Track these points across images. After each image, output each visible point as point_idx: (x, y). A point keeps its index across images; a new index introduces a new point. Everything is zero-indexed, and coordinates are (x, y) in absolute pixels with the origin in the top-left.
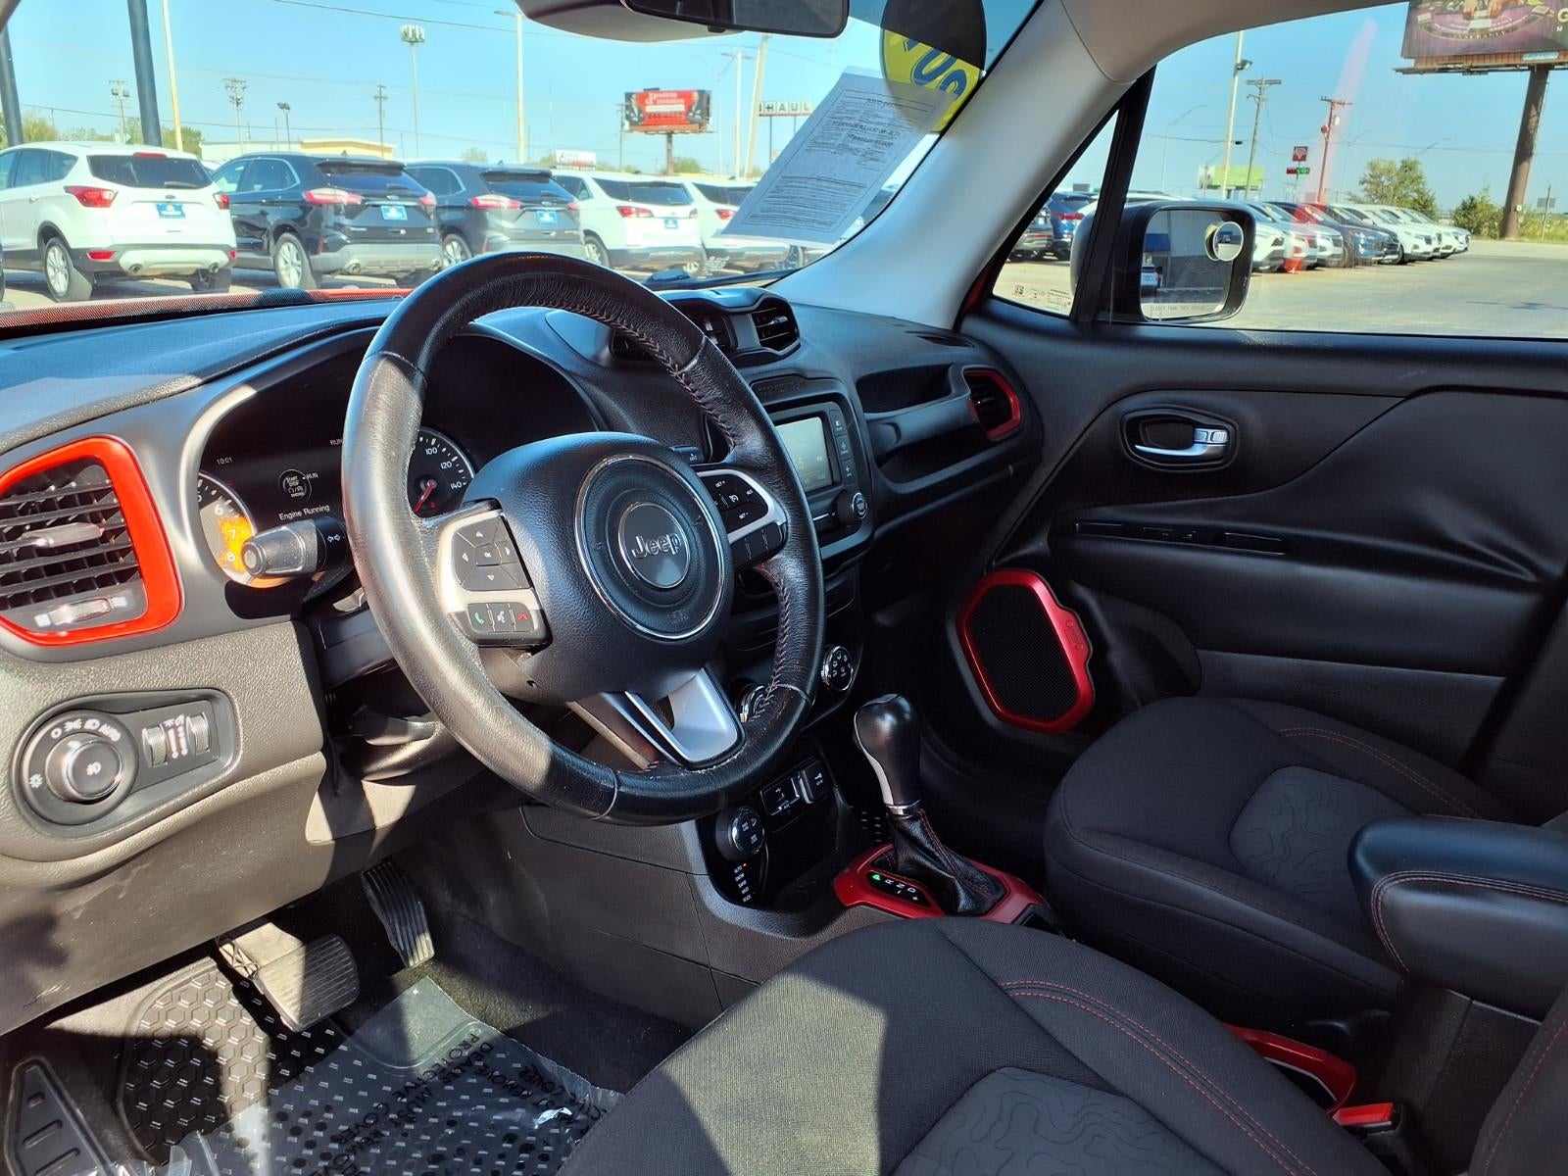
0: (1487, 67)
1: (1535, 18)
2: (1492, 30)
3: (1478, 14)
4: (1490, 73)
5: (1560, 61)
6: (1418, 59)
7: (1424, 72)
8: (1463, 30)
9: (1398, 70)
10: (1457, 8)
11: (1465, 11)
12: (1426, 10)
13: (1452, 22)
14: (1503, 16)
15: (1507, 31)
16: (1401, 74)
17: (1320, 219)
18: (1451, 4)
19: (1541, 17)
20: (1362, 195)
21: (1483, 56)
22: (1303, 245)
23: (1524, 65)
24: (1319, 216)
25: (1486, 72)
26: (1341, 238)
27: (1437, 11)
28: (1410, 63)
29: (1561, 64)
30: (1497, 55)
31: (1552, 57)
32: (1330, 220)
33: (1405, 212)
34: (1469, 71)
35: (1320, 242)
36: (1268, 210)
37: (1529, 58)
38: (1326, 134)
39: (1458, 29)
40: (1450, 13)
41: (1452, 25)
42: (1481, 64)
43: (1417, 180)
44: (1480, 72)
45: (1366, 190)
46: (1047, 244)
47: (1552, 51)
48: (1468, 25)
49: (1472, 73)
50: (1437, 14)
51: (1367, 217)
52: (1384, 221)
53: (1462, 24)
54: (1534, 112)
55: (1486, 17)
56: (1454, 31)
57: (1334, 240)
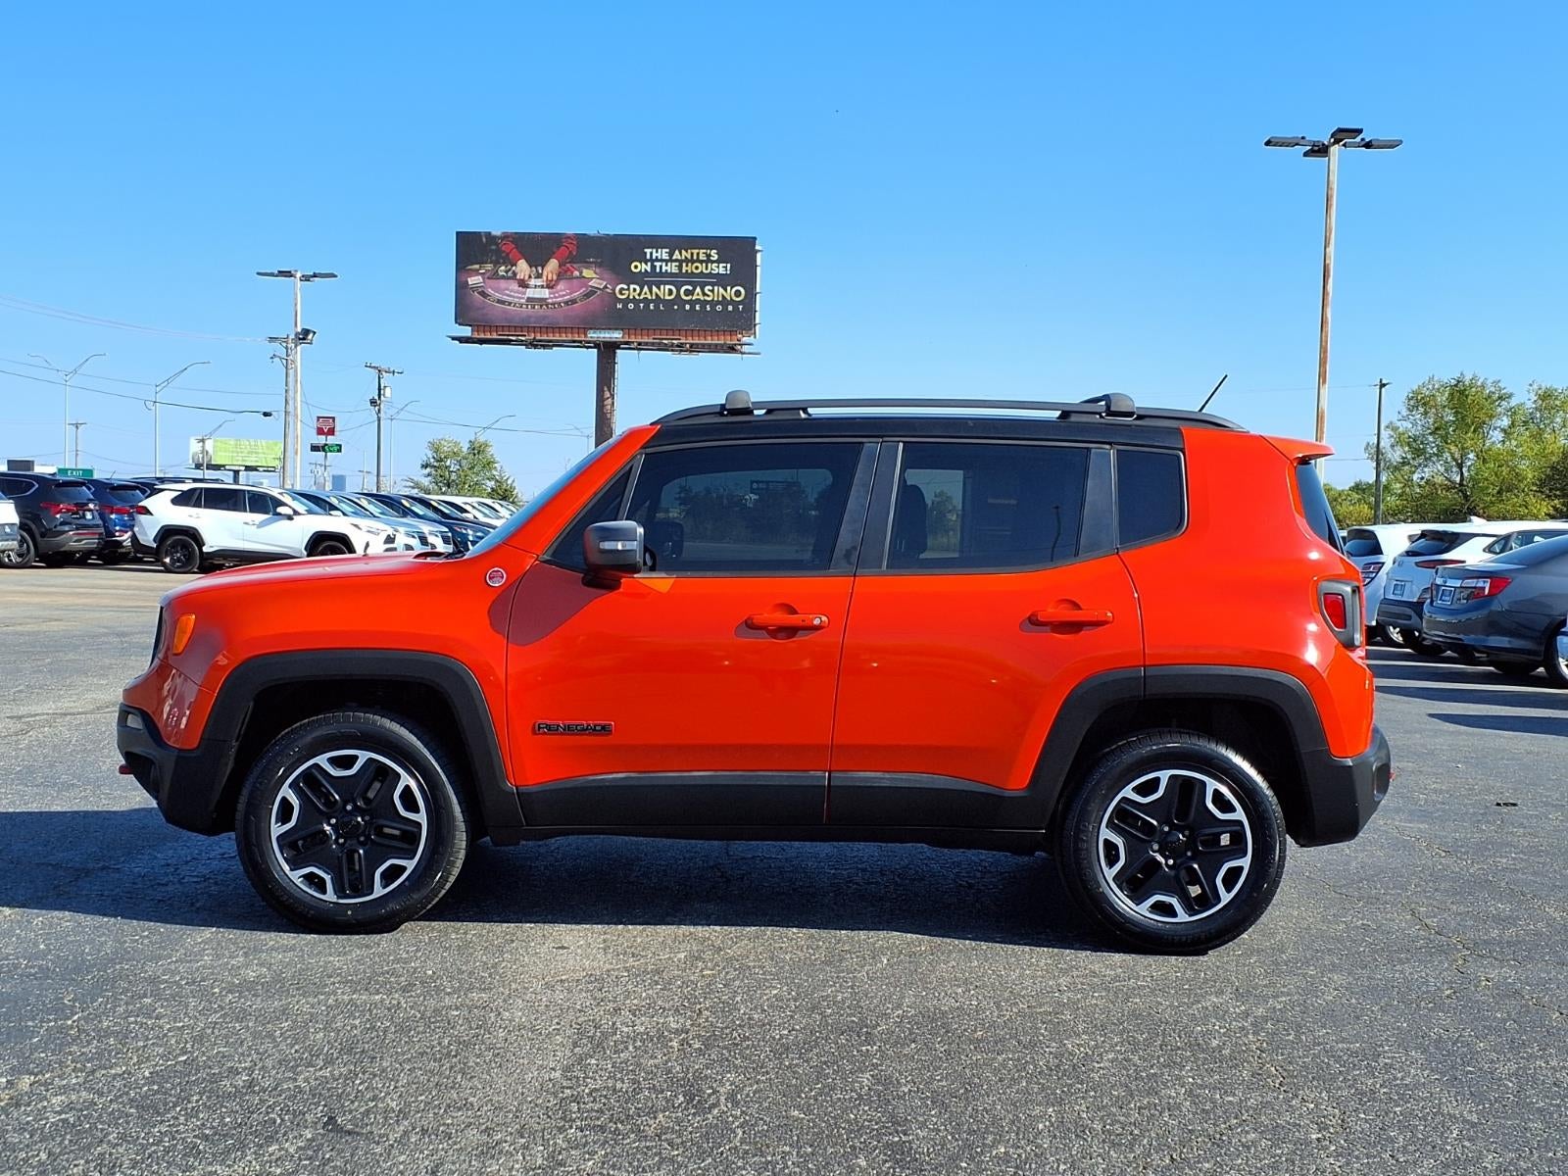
0: (550, 341)
1: (592, 293)
2: (550, 301)
3: (533, 282)
4: (554, 348)
5: (627, 340)
6: (476, 327)
7: (482, 342)
8: (521, 298)
9: (454, 339)
10: (510, 274)
11: (518, 277)
12: (476, 272)
13: (507, 289)
14: (559, 287)
15: (566, 303)
16: (457, 342)
17: (421, 513)
18: (503, 268)
19: (599, 292)
20: (426, 482)
21: (548, 329)
22: (415, 542)
23: (589, 342)
24: (419, 509)
25: (551, 347)
26: (450, 534)
27: (488, 275)
28: (466, 331)
29: (627, 343)
30: (561, 329)
31: (616, 335)
32: (430, 514)
33: (502, 506)
34: (533, 344)
35: (431, 539)
36: (364, 503)
37: (593, 335)
38: (377, 408)
39: (514, 297)
40: (503, 277)
41: (507, 292)
42: (545, 337)
43: (489, 464)
44: (544, 347)
45: (429, 475)
46: (99, 543)
47: (616, 329)
48: (524, 293)
49: (535, 347)
50: (488, 278)
51: (466, 511)
52: (486, 515)
53: (518, 292)
54: (607, 394)
55: (542, 287)
56: (510, 299)
57: (442, 537)
